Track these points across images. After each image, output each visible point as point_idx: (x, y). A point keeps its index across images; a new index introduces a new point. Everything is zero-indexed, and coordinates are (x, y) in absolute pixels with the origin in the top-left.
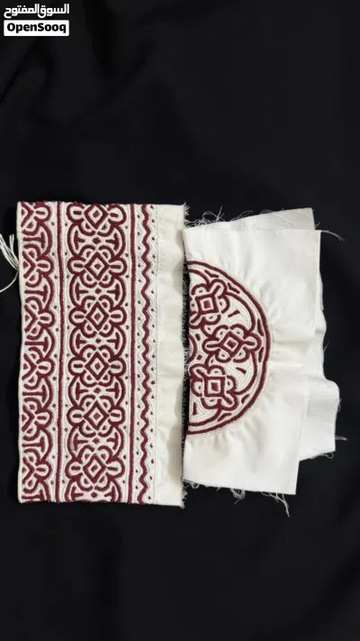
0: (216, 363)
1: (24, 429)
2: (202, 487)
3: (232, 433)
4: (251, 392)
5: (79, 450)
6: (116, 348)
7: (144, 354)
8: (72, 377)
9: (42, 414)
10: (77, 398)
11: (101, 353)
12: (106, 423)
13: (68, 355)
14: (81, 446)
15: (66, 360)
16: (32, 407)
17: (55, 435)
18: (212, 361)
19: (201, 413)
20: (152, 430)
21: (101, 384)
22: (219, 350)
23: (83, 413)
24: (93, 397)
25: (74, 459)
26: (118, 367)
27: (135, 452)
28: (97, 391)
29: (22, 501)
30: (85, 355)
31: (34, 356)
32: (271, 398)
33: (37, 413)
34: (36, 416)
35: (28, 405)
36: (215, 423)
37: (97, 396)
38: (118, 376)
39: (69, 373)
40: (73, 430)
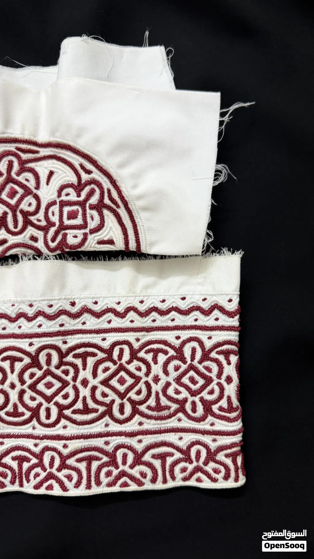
0: (41, 215)
1: (140, 484)
2: (210, 226)
3: (135, 187)
4: (76, 160)
5: (169, 403)
6: (21, 360)
7: (30, 319)
8: (63, 422)
9: (119, 460)
10: (96, 411)
11: (29, 382)
12: (131, 367)
13: (34, 428)
14: (164, 401)
15: (41, 431)
16: (109, 474)
17: (149, 440)
18: (39, 220)
19: (111, 233)
20: (142, 302)
21: (75, 379)
22: (22, 212)
23: (118, 401)
24: (94, 389)
25: (182, 409)
26: (49, 356)
27: (171, 324)
28: (85, 383)
29: (242, 480)
30: (33, 404)
31: (37, 475)
32: (81, 132)
33: (117, 467)
34: (121, 468)
35: (105, 480)
36: (122, 212)
37: (93, 382)
38: (62, 355)
39: (58, 426)
40: (142, 414)
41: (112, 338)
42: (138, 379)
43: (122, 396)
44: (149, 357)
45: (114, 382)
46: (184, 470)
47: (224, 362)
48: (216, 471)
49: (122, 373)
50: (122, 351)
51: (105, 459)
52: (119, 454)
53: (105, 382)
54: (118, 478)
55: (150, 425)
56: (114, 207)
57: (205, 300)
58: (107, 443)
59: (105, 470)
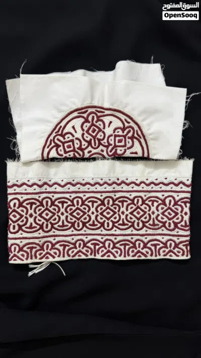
0: (105, 140)
1: (146, 256)
2: (181, 148)
3: (149, 129)
4: (123, 117)
5: (158, 223)
6: (97, 202)
7: (101, 185)
8: (115, 228)
9: (137, 246)
10: (128, 225)
11: (100, 211)
12: (142, 207)
13: (102, 231)
14: (156, 222)
15: (105, 232)
16: (133, 251)
17: (150, 238)
18: (105, 143)
19: (136, 149)
20: (147, 180)
21: (119, 211)
22: (98, 139)
23: (137, 221)
24: (127, 215)
25: (164, 226)
26: (109, 201)
27: (160, 189)
28: (123, 213)
29: (189, 257)
30: (102, 221)
31: (102, 251)
32: (126, 105)
33: (136, 249)
34: (138, 249)
35: (131, 254)
36: (142, 140)
37: (126, 213)
38: (114, 201)
39: (112, 230)
40: (147, 227)
41: (134, 194)
42: (145, 213)
43: (138, 219)
44: (150, 203)
45: (135, 213)
46: (164, 251)
47: (184, 206)
48: (179, 252)
49: (139, 210)
50: (138, 201)
51: (131, 245)
52: (137, 243)
53: (131, 213)
54: (137, 253)
55: (150, 232)
56: (139, 138)
57: (176, 179)
58: (132, 238)
59: (131, 250)
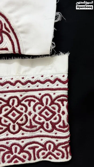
1: (23, 161)
5: (36, 124)
9: (13, 150)
10: (2, 128)
12: (18, 108)
16: (8, 157)
17: (27, 141)
23: (12, 124)
25: (42, 127)
27: (37, 88)
29: (70, 158)
33: (12, 154)
34: (14, 154)
35: (7, 160)
36: (11, 34)
41: (9, 95)
42: (21, 114)
43: (14, 122)
44: (27, 104)
46: (43, 154)
47: (61, 105)
48: (58, 154)
49: (14, 111)
50: (13, 101)
51: (7, 150)
52: (13, 148)
53: (6, 116)
54: (13, 159)
55: (27, 134)
56: (7, 32)
58: (7, 143)
59: (7, 155)
